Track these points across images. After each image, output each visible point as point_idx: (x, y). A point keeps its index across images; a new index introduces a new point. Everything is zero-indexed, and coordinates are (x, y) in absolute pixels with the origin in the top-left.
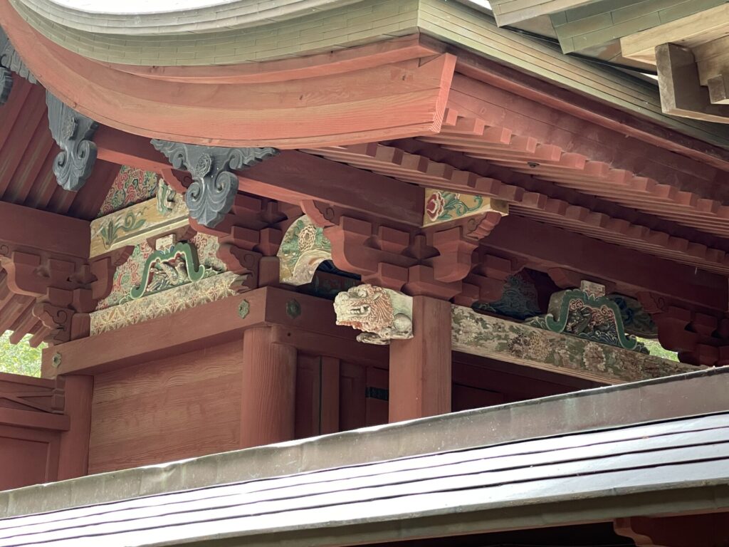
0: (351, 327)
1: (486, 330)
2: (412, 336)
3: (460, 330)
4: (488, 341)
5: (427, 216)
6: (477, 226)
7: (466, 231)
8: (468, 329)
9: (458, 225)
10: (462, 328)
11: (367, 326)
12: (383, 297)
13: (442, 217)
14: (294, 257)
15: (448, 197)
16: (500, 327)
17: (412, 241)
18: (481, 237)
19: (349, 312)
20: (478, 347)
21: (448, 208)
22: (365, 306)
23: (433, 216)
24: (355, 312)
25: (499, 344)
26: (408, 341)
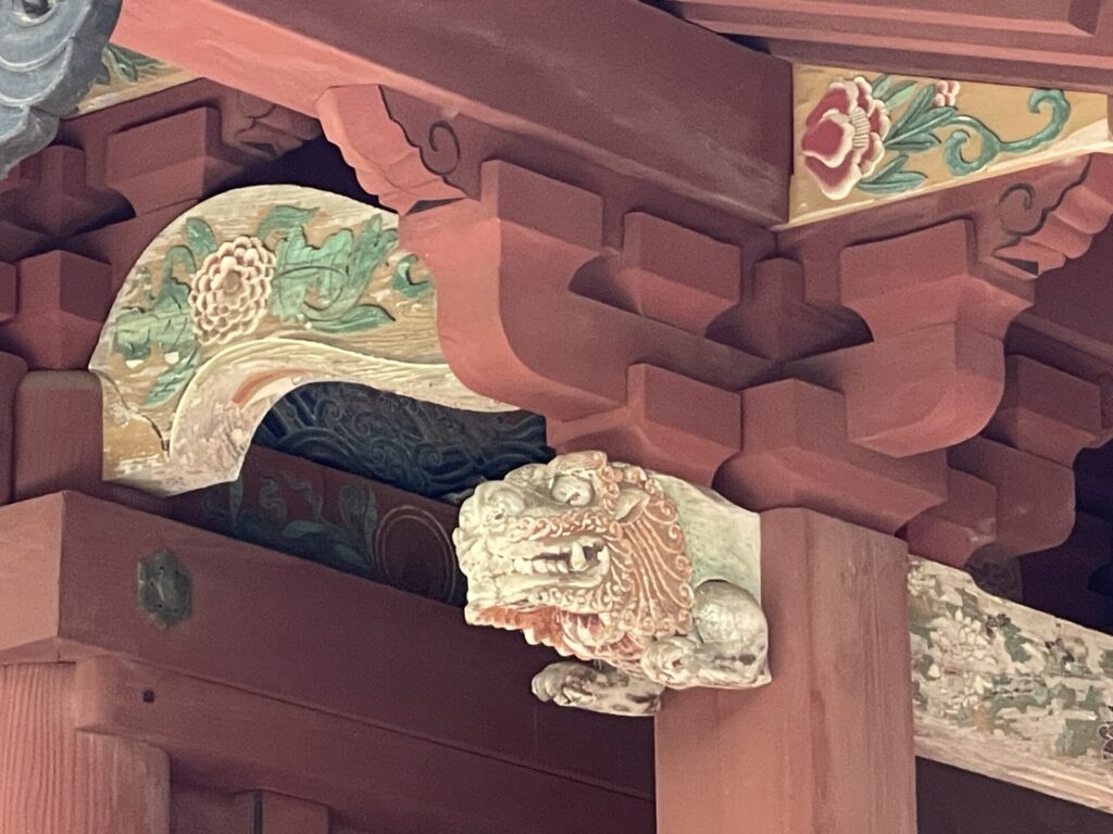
0: (519, 634)
1: (1023, 668)
2: (766, 679)
3: (929, 661)
4: (1031, 712)
5: (804, 178)
6: (1043, 218)
7: (992, 233)
8: (958, 661)
9: (958, 211)
10: (936, 653)
11: (584, 632)
12: (654, 509)
13: (879, 181)
14: (172, 368)
15: (905, 97)
16: (1069, 658)
17: (749, 283)
18: (1049, 261)
19: (526, 568)
20: (998, 733)
21: (902, 143)
22: (590, 542)
23: (835, 177)
24: (551, 567)
25: (1070, 723)
26: (750, 695)
